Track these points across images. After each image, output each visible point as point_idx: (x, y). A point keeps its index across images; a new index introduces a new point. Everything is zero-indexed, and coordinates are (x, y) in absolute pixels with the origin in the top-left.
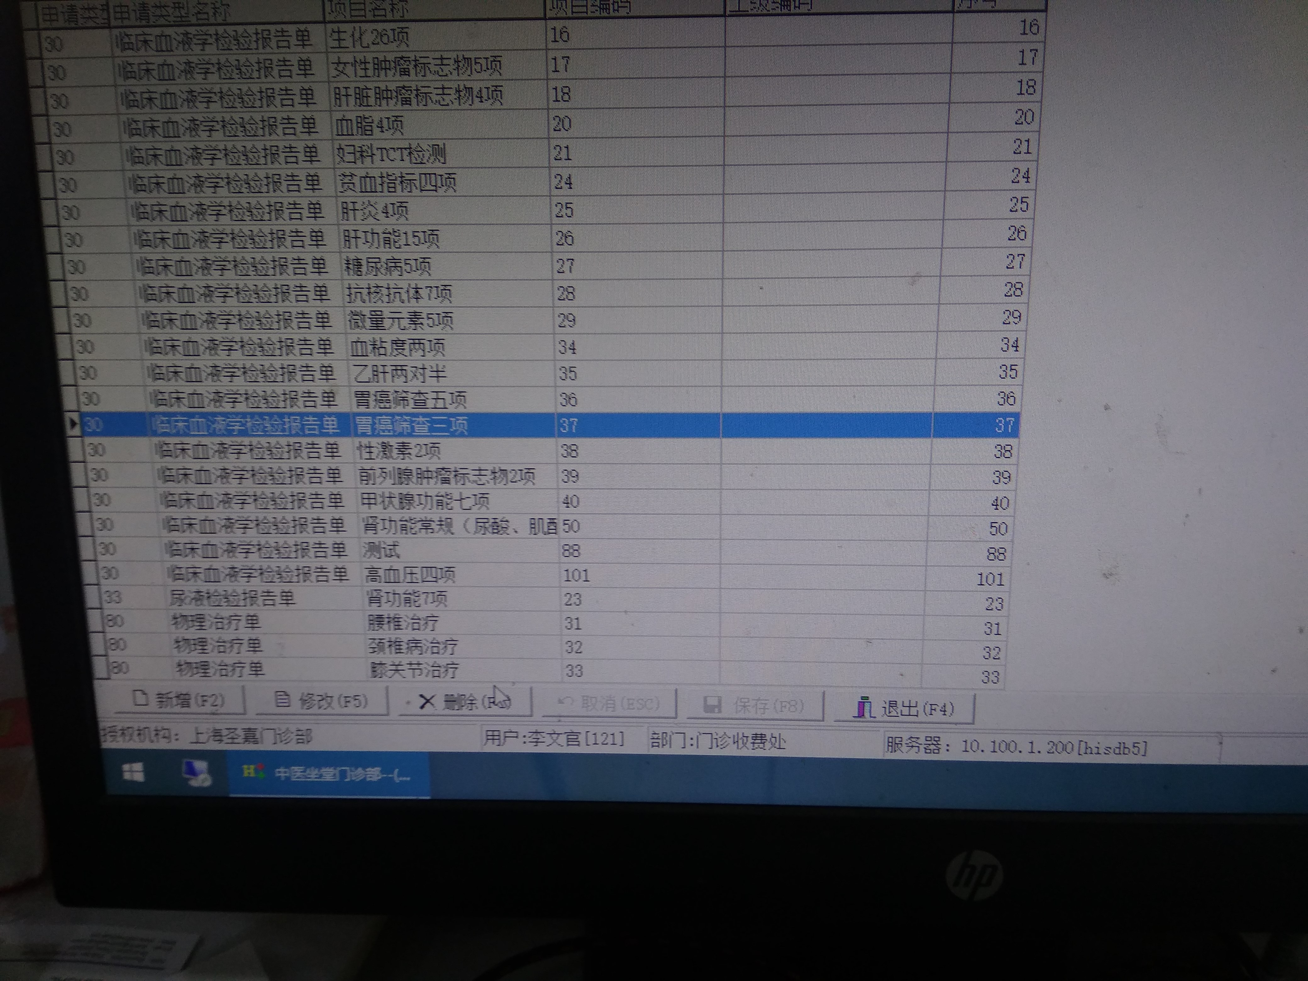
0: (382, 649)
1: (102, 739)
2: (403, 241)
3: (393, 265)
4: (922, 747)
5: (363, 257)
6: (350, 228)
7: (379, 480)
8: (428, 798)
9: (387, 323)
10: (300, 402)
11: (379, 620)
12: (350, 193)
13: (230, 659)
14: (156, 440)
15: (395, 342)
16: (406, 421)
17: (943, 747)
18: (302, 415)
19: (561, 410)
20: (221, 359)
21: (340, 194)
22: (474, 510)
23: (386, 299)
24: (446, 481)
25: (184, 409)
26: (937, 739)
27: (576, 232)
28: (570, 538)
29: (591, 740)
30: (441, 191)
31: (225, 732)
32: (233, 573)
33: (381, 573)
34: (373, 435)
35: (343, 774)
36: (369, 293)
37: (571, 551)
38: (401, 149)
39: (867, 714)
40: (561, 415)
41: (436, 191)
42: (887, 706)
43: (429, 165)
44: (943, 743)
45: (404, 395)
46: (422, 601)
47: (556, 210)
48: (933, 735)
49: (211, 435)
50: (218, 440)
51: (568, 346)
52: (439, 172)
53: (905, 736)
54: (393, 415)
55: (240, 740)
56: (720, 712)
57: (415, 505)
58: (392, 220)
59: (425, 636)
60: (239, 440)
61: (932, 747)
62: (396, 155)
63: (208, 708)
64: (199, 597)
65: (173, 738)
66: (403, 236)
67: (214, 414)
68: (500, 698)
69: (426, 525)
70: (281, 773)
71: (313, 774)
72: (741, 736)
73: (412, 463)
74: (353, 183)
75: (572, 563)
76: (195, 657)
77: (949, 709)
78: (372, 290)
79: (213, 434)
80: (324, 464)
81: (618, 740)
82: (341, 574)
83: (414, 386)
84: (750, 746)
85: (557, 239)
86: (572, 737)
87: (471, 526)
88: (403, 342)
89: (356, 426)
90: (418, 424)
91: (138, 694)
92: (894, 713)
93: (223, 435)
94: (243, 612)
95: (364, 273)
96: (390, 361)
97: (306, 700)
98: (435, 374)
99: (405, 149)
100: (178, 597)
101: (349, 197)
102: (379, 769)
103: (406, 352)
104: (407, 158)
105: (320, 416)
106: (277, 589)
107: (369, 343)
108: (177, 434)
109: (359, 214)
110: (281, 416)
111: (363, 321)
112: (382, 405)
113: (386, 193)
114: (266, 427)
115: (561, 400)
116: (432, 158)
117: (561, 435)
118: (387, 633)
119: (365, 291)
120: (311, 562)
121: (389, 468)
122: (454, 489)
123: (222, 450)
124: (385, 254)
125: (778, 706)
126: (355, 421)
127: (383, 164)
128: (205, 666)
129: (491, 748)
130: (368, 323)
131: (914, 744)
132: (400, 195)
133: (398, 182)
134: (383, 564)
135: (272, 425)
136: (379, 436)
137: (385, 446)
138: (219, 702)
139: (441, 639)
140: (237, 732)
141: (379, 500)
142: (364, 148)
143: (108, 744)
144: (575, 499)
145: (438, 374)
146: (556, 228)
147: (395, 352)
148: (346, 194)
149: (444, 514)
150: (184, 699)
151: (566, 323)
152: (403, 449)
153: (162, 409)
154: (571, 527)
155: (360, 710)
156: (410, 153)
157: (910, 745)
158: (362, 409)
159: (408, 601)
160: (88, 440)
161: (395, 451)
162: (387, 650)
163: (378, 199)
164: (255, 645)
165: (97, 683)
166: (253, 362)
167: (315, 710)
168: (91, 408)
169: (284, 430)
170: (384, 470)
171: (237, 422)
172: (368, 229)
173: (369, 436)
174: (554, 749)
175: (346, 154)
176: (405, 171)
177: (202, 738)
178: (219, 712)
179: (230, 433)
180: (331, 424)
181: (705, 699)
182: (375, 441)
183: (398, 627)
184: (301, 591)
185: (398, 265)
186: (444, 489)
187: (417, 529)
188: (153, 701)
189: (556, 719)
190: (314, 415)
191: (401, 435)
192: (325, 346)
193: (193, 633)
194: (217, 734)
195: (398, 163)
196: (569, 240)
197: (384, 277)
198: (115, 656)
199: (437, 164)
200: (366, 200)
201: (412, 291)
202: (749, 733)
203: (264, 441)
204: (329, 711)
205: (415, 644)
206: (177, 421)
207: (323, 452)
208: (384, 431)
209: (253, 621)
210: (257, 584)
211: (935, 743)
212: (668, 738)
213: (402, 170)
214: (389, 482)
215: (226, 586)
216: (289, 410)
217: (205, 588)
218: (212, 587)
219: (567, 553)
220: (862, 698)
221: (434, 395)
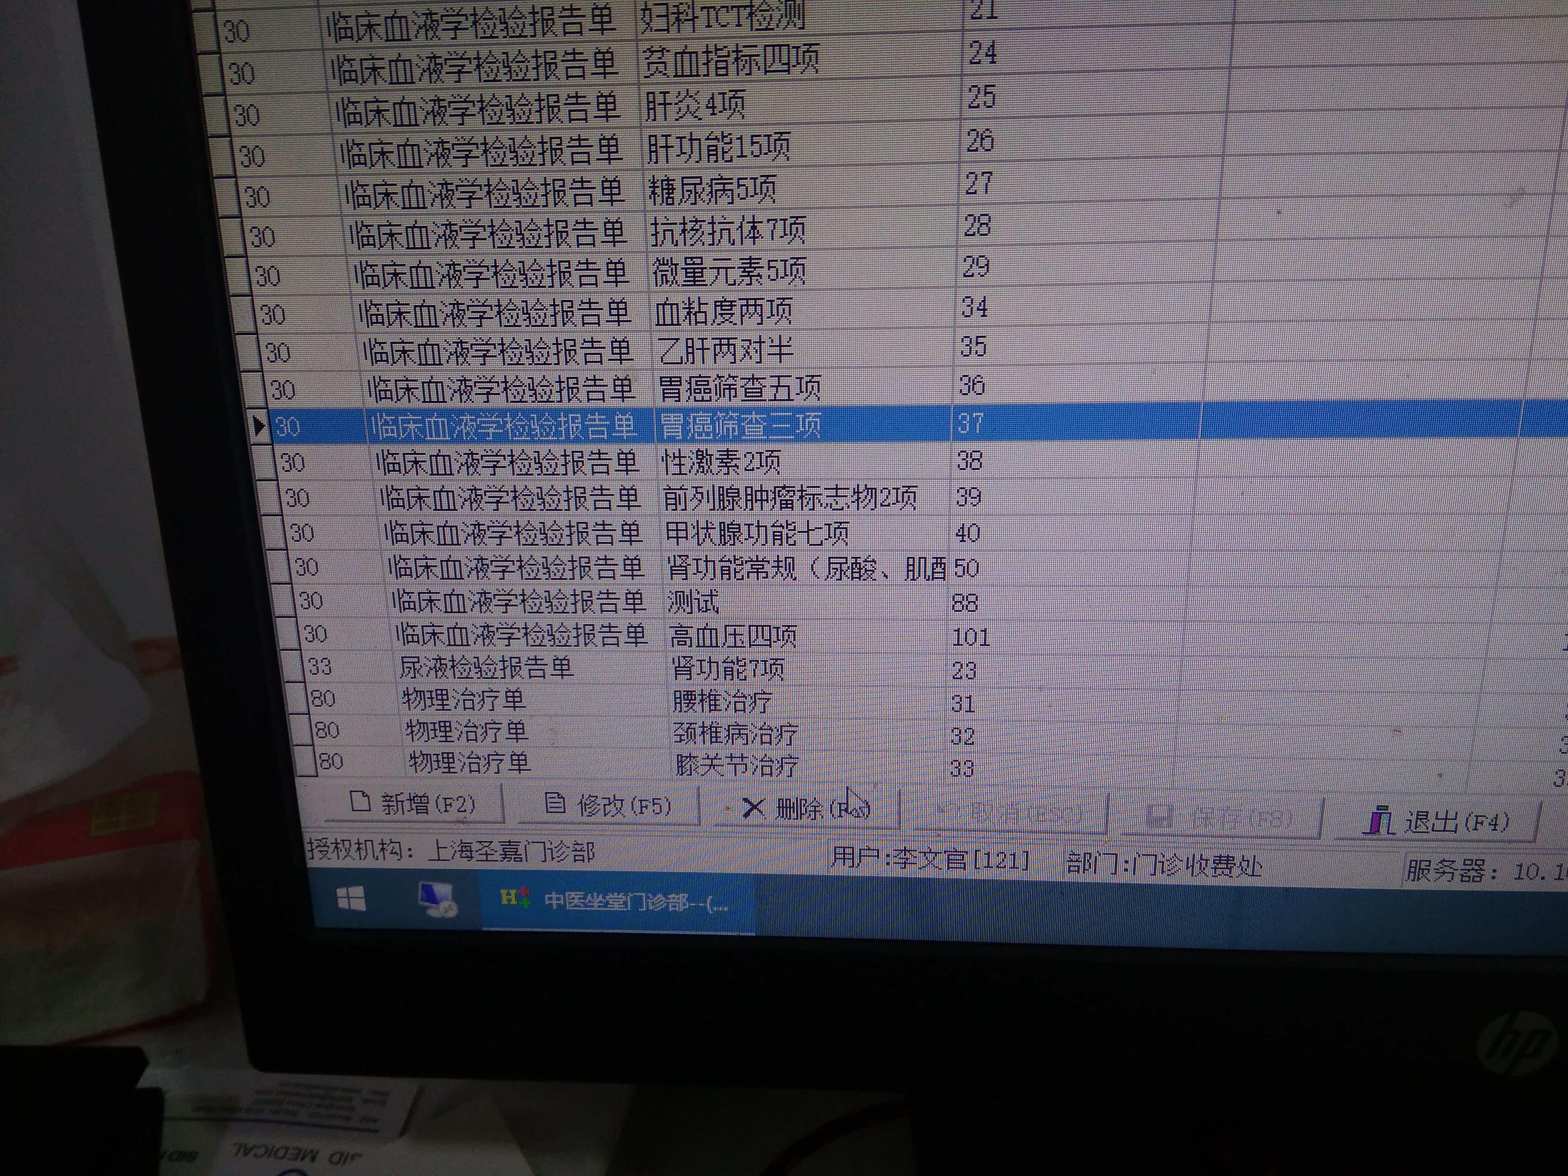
0: (692, 737)
1: (308, 855)
2: (735, 151)
3: (721, 187)
4: (1457, 873)
5: (676, 176)
6: (659, 132)
7: (691, 505)
8: (754, 934)
9: (709, 275)
10: (582, 395)
11: (687, 698)
12: (658, 78)
13: (483, 749)
14: (377, 448)
15: (719, 304)
16: (731, 419)
17: (1488, 873)
18: (584, 412)
19: (960, 400)
20: (469, 331)
21: (643, 80)
22: (827, 544)
23: (708, 239)
24: (787, 505)
25: (416, 404)
26: (1479, 863)
27: (998, 130)
28: (965, 585)
29: (982, 861)
30: (796, 72)
31: (475, 846)
32: (487, 633)
33: (692, 633)
34: (684, 440)
35: (637, 901)
36: (684, 231)
37: (965, 603)
38: (739, 7)
39: (1383, 830)
40: (959, 409)
41: (788, 71)
42: (1414, 818)
43: (778, 32)
44: (1488, 868)
45: (731, 381)
46: (749, 673)
47: (969, 97)
48: (1475, 857)
49: (453, 441)
50: (464, 448)
51: (975, 306)
52: (793, 42)
53: (1435, 859)
54: (714, 411)
55: (497, 856)
56: (1170, 825)
57: (742, 538)
58: (721, 118)
59: (752, 719)
60: (495, 448)
61: (1472, 873)
62: (729, 17)
63: (453, 814)
64: (439, 667)
65: (406, 854)
66: (736, 144)
67: (461, 412)
68: (854, 803)
69: (758, 567)
70: (553, 899)
71: (596, 902)
72: (1198, 858)
73: (740, 480)
74: (665, 63)
75: (964, 621)
76: (435, 747)
77: (1502, 821)
78: (689, 227)
79: (459, 440)
80: (615, 482)
81: (1021, 861)
82: (637, 634)
83: (746, 368)
84: (1209, 871)
85: (968, 141)
86: (955, 858)
87: (822, 568)
88: (732, 304)
89: (661, 427)
90: (751, 422)
91: (357, 796)
92: (1423, 828)
93: (472, 441)
94: (501, 686)
95: (677, 201)
96: (711, 332)
97: (587, 804)
98: (776, 350)
99: (745, 7)
100: (411, 666)
101: (658, 83)
102: (686, 895)
103: (736, 318)
104: (746, 23)
105: (610, 413)
106: (548, 655)
107: (681, 306)
108: (408, 440)
109: (672, 110)
110: (555, 413)
111: (675, 273)
112: (699, 397)
113: (713, 77)
114: (534, 430)
115: (961, 385)
116: (784, 21)
117: (959, 438)
118: (699, 715)
119: (678, 229)
120: (596, 618)
121: (707, 487)
122: (798, 516)
123: (471, 462)
124: (709, 171)
125: (1256, 819)
126: (659, 419)
127: (708, 32)
128: (449, 758)
129: (841, 870)
130: (681, 276)
131: (1447, 870)
132: (734, 80)
133: (731, 60)
134: (696, 621)
135: (541, 426)
136: (693, 440)
137: (701, 456)
138: (468, 805)
139: (774, 724)
140: (492, 846)
141: (692, 532)
142: (681, 9)
143: (316, 861)
144: (974, 530)
145: (781, 350)
146: (968, 126)
147: (720, 319)
148: (652, 79)
149: (784, 551)
150: (420, 803)
151: (975, 270)
152: (727, 458)
153: (386, 404)
154: (965, 571)
155: (661, 818)
156: (751, 14)
157: (1441, 870)
158: (670, 403)
159: (729, 672)
160: (280, 449)
161: (716, 463)
162: (699, 739)
163: (698, 87)
164: (517, 730)
165: (297, 780)
166: (515, 335)
167: (600, 817)
168: (283, 404)
169: (558, 434)
170: (699, 490)
171: (492, 422)
172: (685, 132)
173: (679, 441)
174: (930, 873)
175: (654, 18)
176: (742, 42)
177: (444, 854)
178: (468, 819)
179: (482, 439)
180: (625, 425)
181: (1150, 807)
182: (688, 449)
183: (714, 707)
184: (580, 657)
185: (727, 187)
186: (783, 516)
187: (744, 572)
188: (378, 804)
189: (933, 833)
190: (601, 411)
191: (724, 439)
192: (619, 310)
193: (432, 715)
194: (465, 849)
195: (733, 30)
196: (987, 143)
197: (706, 206)
198: (324, 745)
199: (791, 30)
200: (683, 89)
201: (747, 227)
202: (1210, 855)
203: (530, 449)
204: (619, 818)
205: (738, 731)
206: (408, 421)
207: (614, 465)
208: (700, 434)
209: (514, 699)
210: (520, 648)
211: (1476, 867)
212: (1092, 861)
213: (738, 41)
214: (706, 506)
215: (478, 650)
216: (565, 404)
217: (447, 653)
218: (458, 653)
219: (958, 607)
220: (1378, 808)
221: (775, 382)
